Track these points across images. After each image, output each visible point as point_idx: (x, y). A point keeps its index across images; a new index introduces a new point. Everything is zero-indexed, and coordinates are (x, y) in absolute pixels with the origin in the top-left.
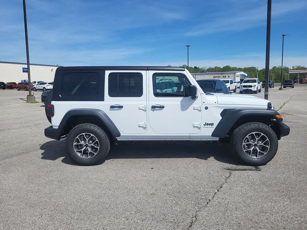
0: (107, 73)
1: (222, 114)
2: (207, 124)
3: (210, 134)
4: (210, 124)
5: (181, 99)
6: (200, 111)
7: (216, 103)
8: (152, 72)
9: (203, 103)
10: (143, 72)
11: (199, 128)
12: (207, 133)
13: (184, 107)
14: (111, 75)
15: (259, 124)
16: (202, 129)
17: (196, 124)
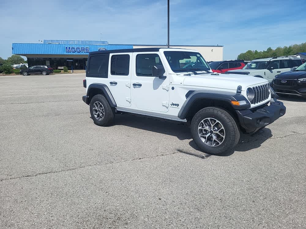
0: (111, 55)
1: (187, 96)
2: (174, 105)
3: (176, 114)
4: (176, 105)
5: (154, 78)
6: (167, 91)
7: (181, 84)
8: (136, 54)
9: (170, 83)
10: (130, 54)
11: (167, 108)
12: (174, 113)
13: (156, 86)
14: (112, 56)
15: (214, 110)
16: (170, 108)
17: (164, 103)
